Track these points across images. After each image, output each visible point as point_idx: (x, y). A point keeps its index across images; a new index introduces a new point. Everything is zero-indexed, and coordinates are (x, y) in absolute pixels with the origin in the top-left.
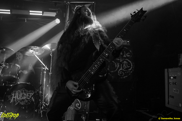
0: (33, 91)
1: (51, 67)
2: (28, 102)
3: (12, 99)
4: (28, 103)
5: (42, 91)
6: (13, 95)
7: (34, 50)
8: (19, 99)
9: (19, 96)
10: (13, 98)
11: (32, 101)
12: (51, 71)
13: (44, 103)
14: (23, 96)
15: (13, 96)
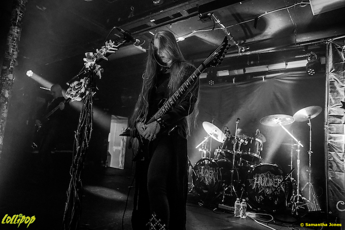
0: (282, 177)
1: (311, 143)
2: (276, 190)
3: (255, 185)
4: (275, 192)
5: (295, 176)
6: (256, 179)
8: (263, 185)
10: (255, 183)
11: (281, 191)
12: (310, 149)
13: (300, 195)
14: (268, 181)
15: (255, 181)
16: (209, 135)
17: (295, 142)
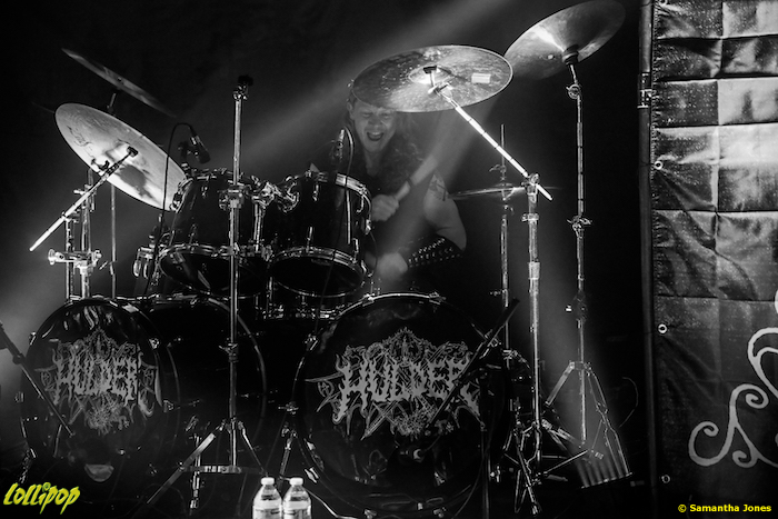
0: (464, 347)
1: (580, 178)
2: (442, 415)
3: (345, 400)
4: (439, 424)
5: (521, 341)
6: (346, 371)
7: (447, 72)
8: (382, 398)
9: (380, 383)
10: (345, 392)
11: (465, 414)
12: (581, 209)
13: (546, 425)
14: (404, 376)
15: (346, 382)
16: (97, 177)
17: (516, 179)
